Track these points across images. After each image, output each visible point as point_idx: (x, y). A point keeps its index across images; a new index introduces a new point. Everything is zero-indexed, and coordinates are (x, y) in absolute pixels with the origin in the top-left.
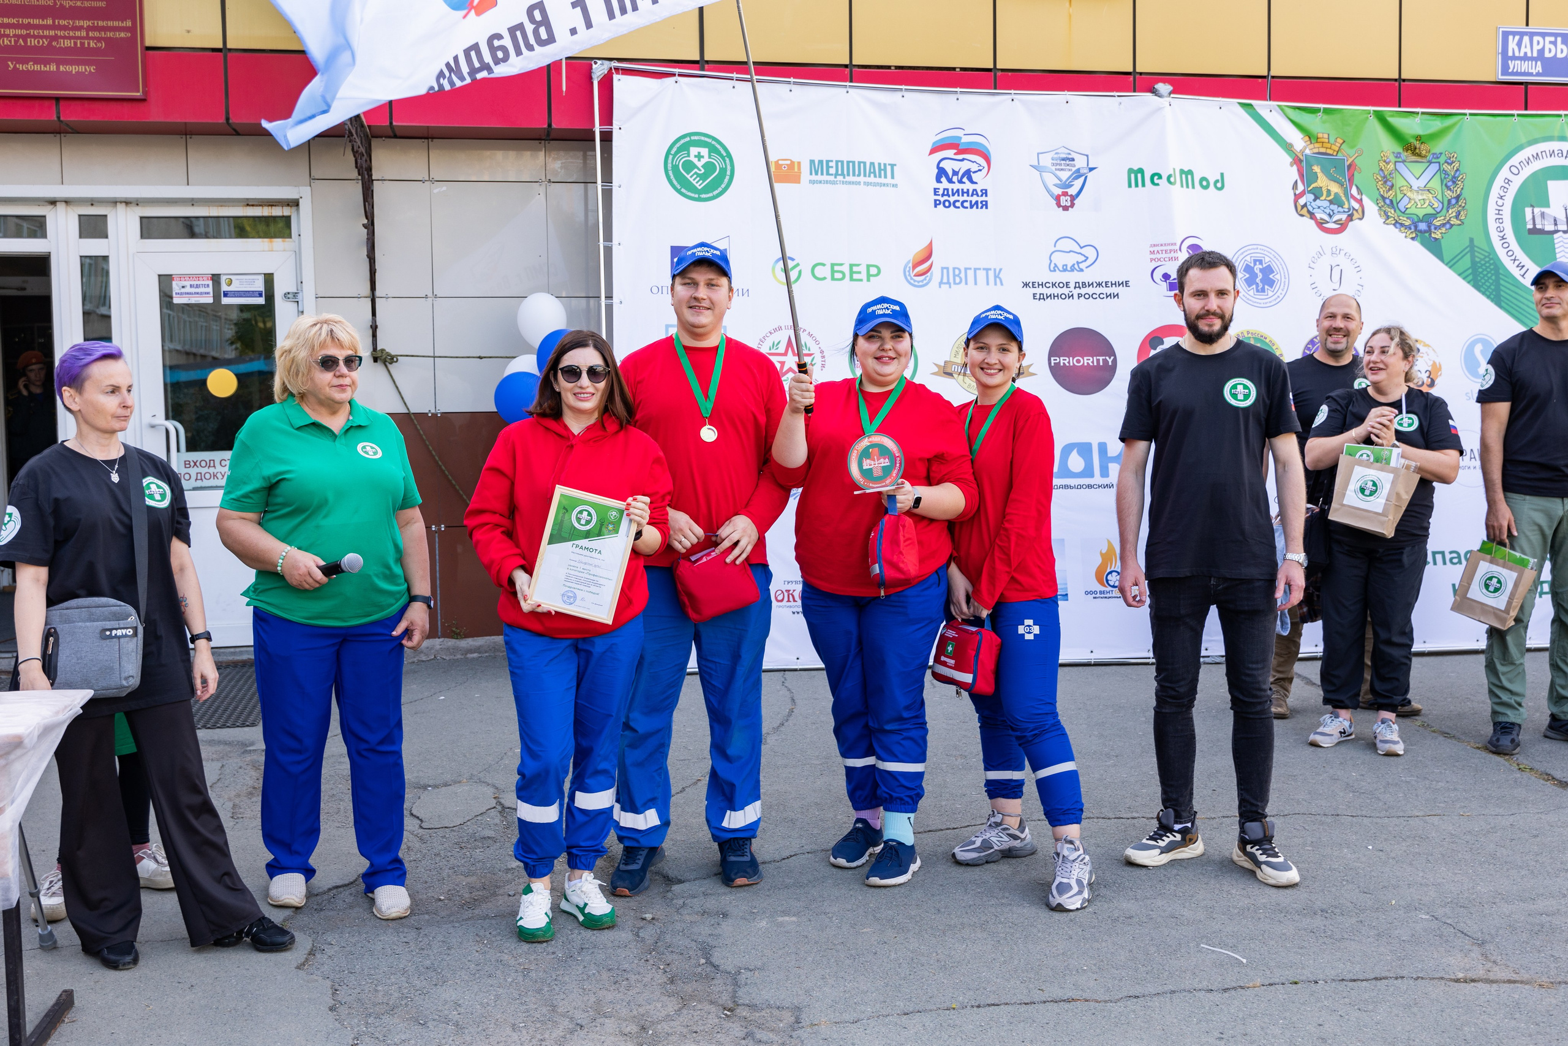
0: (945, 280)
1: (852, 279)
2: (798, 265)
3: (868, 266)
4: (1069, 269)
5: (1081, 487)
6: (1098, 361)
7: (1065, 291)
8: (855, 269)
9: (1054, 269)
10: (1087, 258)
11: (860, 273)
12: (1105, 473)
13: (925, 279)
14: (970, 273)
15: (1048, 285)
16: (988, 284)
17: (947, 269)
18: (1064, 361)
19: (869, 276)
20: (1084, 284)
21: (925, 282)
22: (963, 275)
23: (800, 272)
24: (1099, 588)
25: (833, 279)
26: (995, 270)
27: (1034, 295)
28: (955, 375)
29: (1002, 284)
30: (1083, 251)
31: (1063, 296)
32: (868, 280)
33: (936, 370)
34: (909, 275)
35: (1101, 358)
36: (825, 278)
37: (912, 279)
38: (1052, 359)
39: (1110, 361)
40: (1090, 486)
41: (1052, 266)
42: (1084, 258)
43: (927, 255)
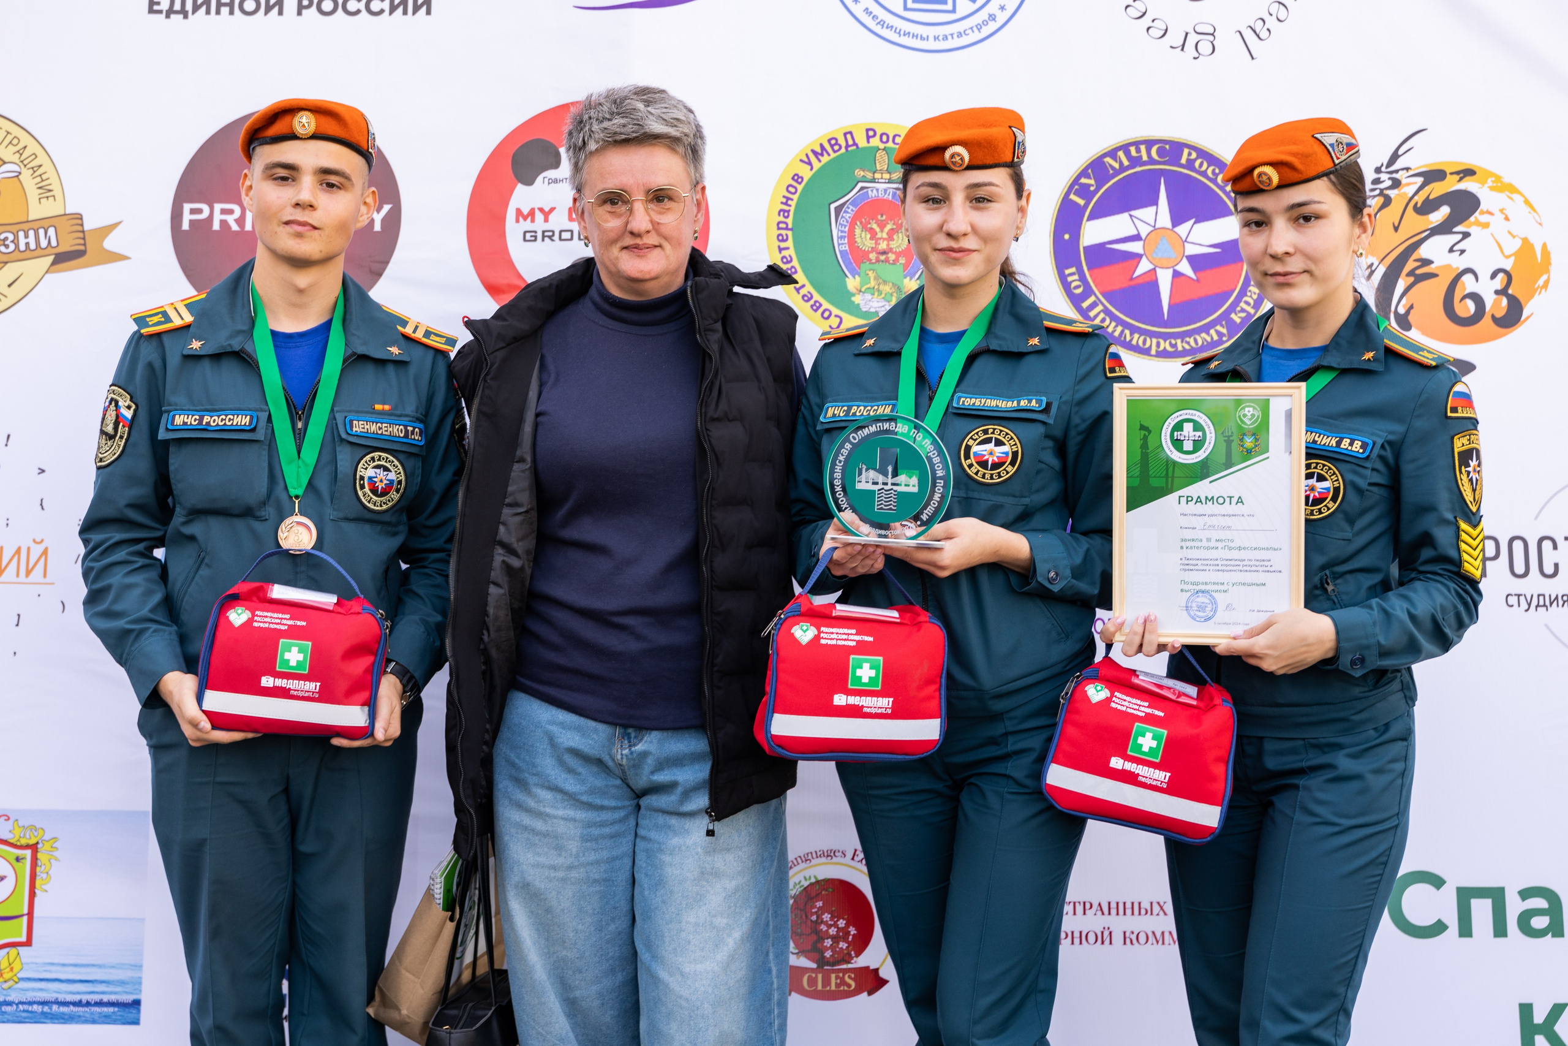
39: (379, 215)
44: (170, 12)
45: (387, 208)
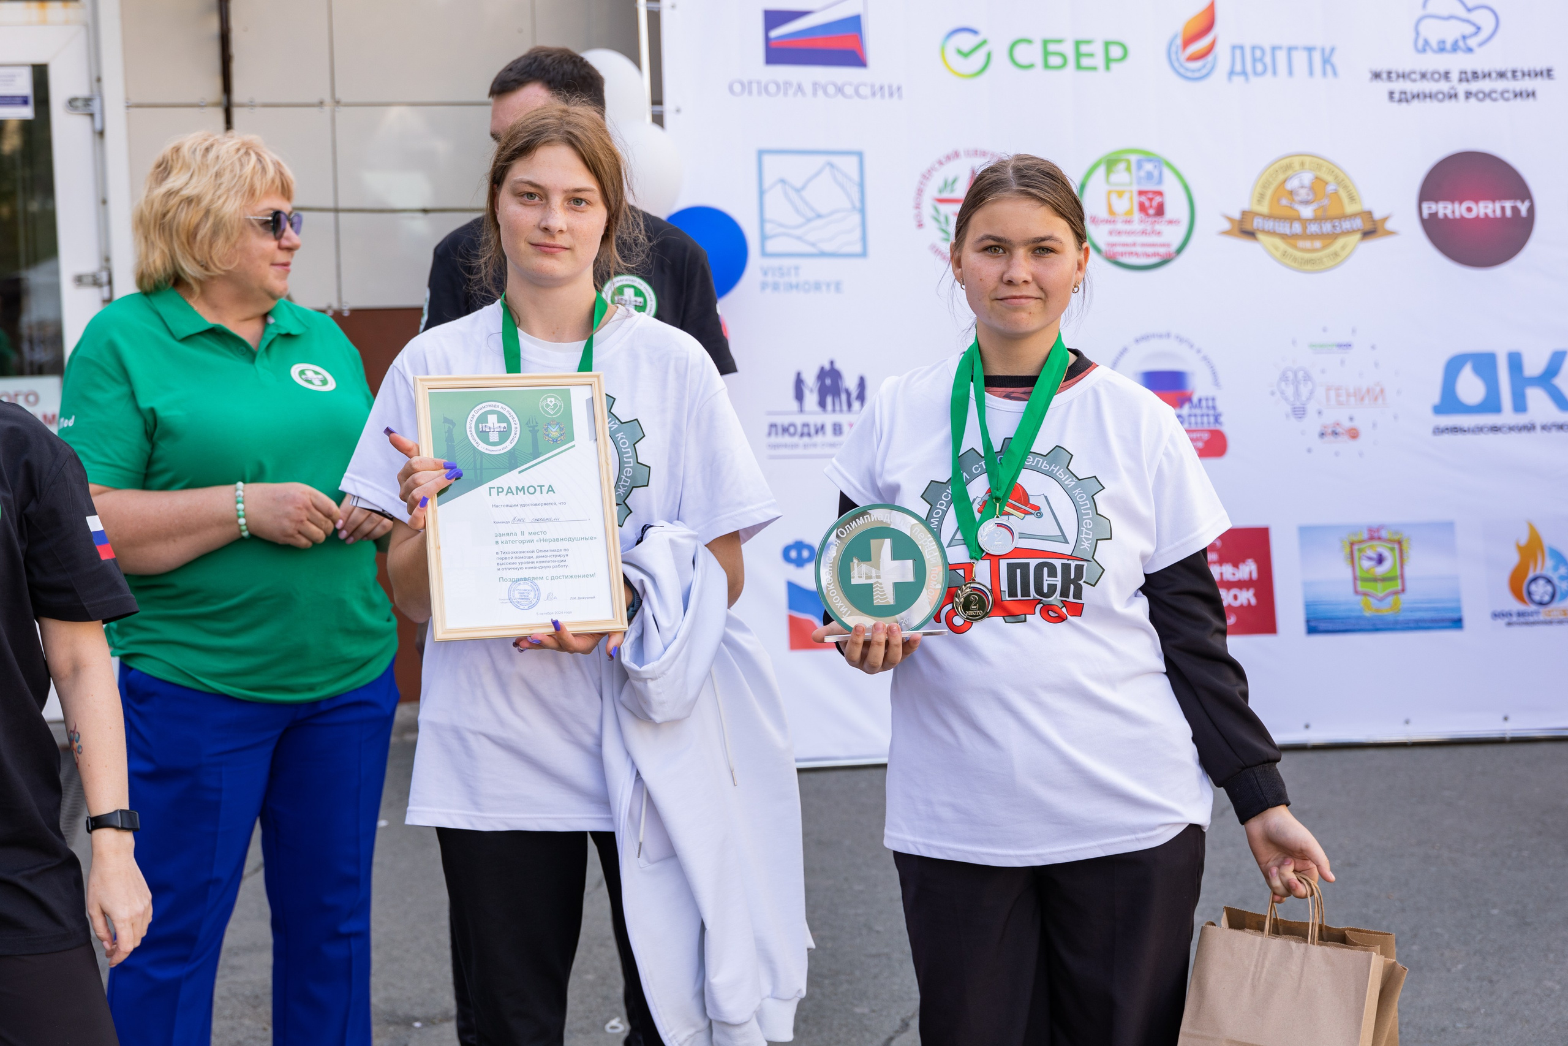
0: (1238, 68)
1: (1079, 67)
2: (984, 42)
3: (1107, 44)
4: (1448, 46)
5: (1480, 429)
6: (1503, 209)
7: (1444, 86)
8: (1084, 49)
9: (1423, 47)
10: (1479, 28)
11: (1091, 55)
12: (1520, 406)
13: (1204, 66)
14: (1281, 56)
15: (1413, 76)
16: (1311, 73)
17: (1242, 48)
18: (1444, 209)
19: (1108, 61)
20: (1475, 75)
21: (1204, 72)
22: (1268, 59)
23: (989, 56)
24: (1515, 606)
25: (1047, 66)
26: (1323, 50)
27: (1391, 94)
28: (1260, 236)
29: (1335, 73)
30: (1475, 16)
31: (1440, 96)
32: (1108, 68)
33: (1226, 225)
34: (1178, 59)
35: (1508, 205)
36: (1031, 66)
37: (1181, 65)
38: (1425, 206)
39: (1523, 208)
40: (1495, 429)
41: (1421, 43)
42: (1471, 29)
43: (1206, 23)
44: (1400, 101)
45: (1527, 204)
